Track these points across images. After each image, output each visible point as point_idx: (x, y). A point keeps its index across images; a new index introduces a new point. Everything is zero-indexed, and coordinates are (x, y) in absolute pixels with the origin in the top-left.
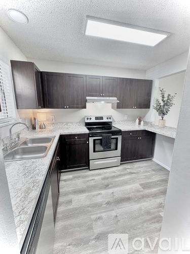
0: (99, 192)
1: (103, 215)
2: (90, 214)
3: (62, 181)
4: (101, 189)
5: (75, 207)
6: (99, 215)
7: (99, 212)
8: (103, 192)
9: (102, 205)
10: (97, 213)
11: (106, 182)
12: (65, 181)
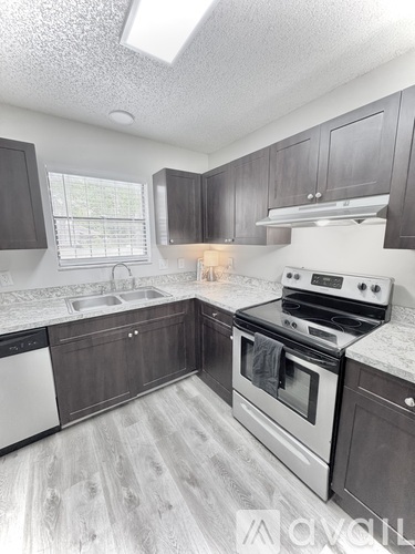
0: (164, 466)
1: (101, 498)
2: (105, 469)
3: (178, 387)
4: (176, 466)
5: (121, 434)
6: (100, 487)
7: (109, 484)
8: (168, 476)
9: (126, 485)
10: (105, 481)
11: (207, 473)
12: (181, 391)
